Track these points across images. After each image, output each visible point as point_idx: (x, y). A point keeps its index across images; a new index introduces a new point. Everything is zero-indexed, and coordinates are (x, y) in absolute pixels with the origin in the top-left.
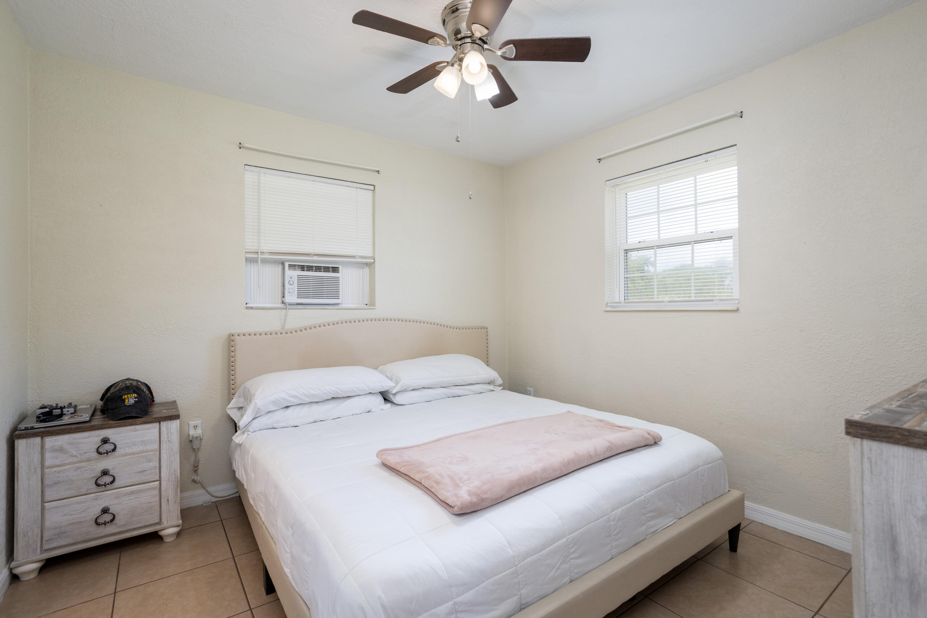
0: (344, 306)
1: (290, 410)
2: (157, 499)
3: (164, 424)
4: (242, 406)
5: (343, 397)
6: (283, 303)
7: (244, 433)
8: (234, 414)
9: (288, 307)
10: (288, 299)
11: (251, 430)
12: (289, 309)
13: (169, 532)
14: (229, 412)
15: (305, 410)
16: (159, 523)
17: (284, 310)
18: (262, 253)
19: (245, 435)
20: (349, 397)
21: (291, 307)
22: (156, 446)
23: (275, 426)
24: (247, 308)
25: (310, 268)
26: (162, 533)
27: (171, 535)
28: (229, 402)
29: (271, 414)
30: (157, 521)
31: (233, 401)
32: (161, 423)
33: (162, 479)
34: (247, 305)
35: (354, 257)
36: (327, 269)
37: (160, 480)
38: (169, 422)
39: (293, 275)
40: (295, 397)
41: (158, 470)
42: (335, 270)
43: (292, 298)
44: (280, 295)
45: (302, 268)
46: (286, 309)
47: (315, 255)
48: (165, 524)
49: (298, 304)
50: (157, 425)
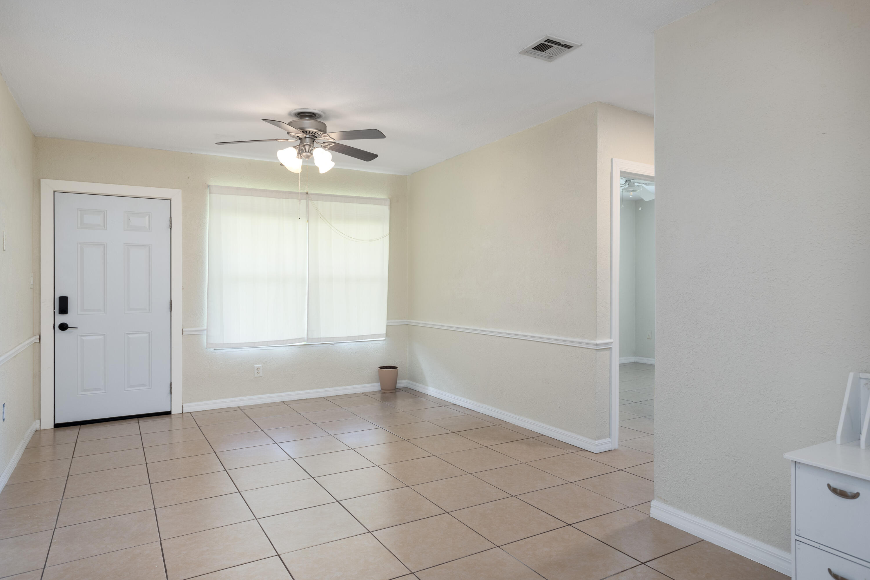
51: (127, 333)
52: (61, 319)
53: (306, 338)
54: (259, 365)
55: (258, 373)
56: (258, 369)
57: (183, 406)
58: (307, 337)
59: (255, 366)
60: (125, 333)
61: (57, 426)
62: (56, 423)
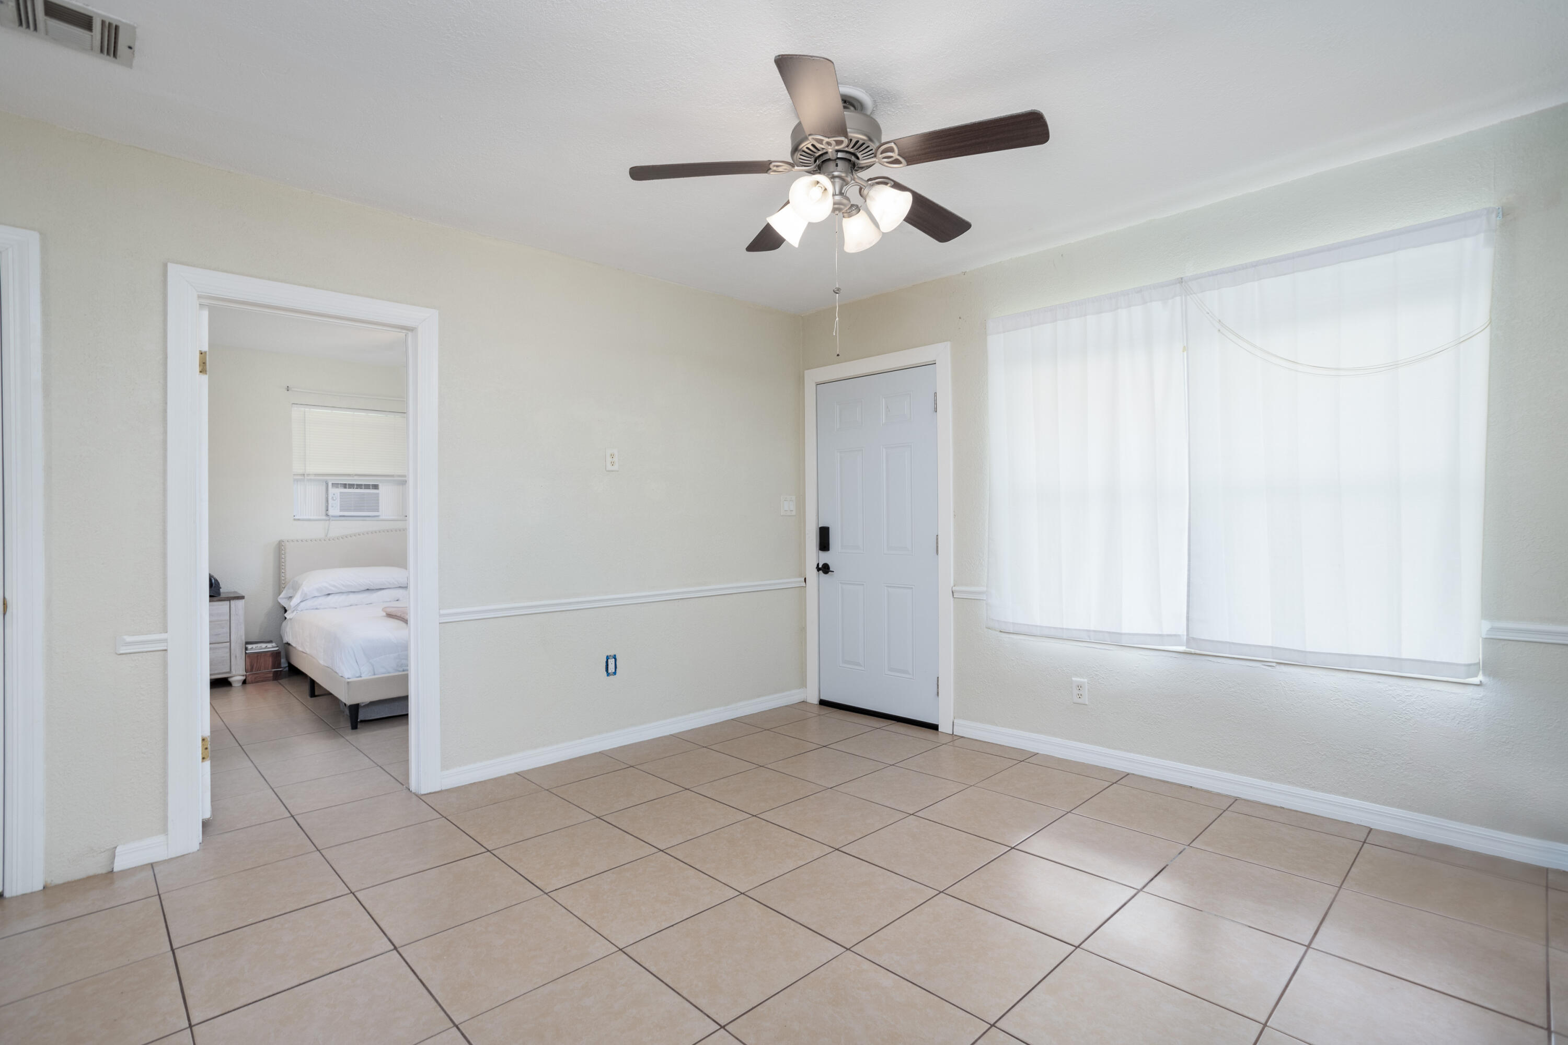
0: (381, 518)
1: (330, 597)
2: (228, 654)
3: (233, 602)
4: (291, 595)
5: (377, 589)
6: (327, 515)
7: (293, 612)
8: (284, 603)
9: (332, 518)
10: (331, 512)
11: (300, 610)
12: (332, 520)
13: (237, 679)
14: (279, 601)
15: (343, 597)
16: (230, 672)
17: (328, 522)
18: (308, 475)
19: (295, 612)
20: (381, 589)
21: (334, 519)
22: (228, 618)
23: (318, 607)
24: (295, 520)
25: (351, 486)
26: (230, 680)
27: (238, 681)
28: (279, 595)
29: (315, 599)
30: (228, 670)
31: (283, 594)
32: (231, 601)
33: (232, 642)
34: (295, 518)
35: (392, 476)
36: (367, 487)
37: (230, 642)
38: (237, 601)
39: (335, 492)
40: (334, 586)
41: (229, 635)
42: (376, 487)
43: (334, 511)
44: (324, 509)
45: (345, 486)
46: (329, 520)
47: (356, 475)
48: (234, 672)
49: (340, 516)
50: (228, 602)
51: (887, 585)
52: (825, 558)
53: (1185, 637)
54: (1082, 680)
55: (1080, 696)
56: (1080, 687)
57: (953, 723)
58: (1188, 635)
59: (1073, 679)
60: (885, 585)
61: (823, 703)
62: (821, 698)
